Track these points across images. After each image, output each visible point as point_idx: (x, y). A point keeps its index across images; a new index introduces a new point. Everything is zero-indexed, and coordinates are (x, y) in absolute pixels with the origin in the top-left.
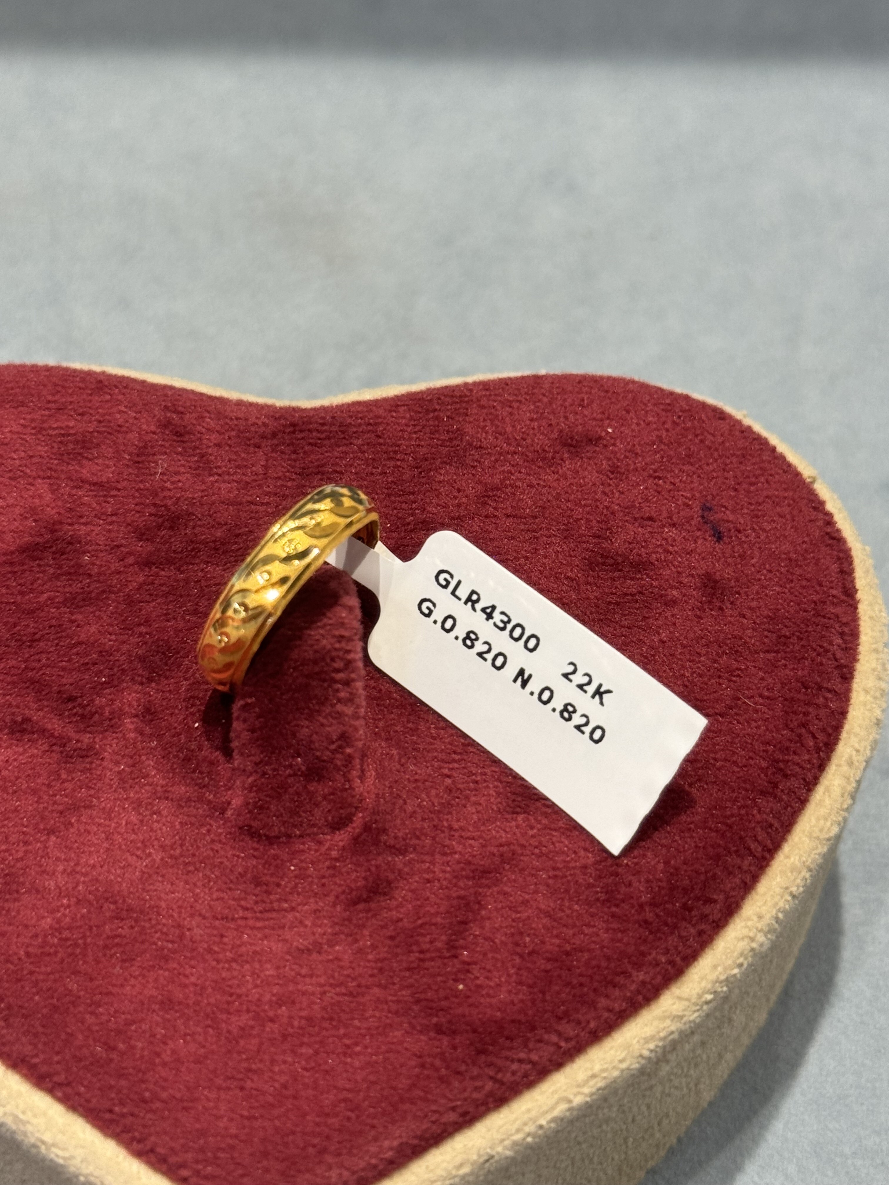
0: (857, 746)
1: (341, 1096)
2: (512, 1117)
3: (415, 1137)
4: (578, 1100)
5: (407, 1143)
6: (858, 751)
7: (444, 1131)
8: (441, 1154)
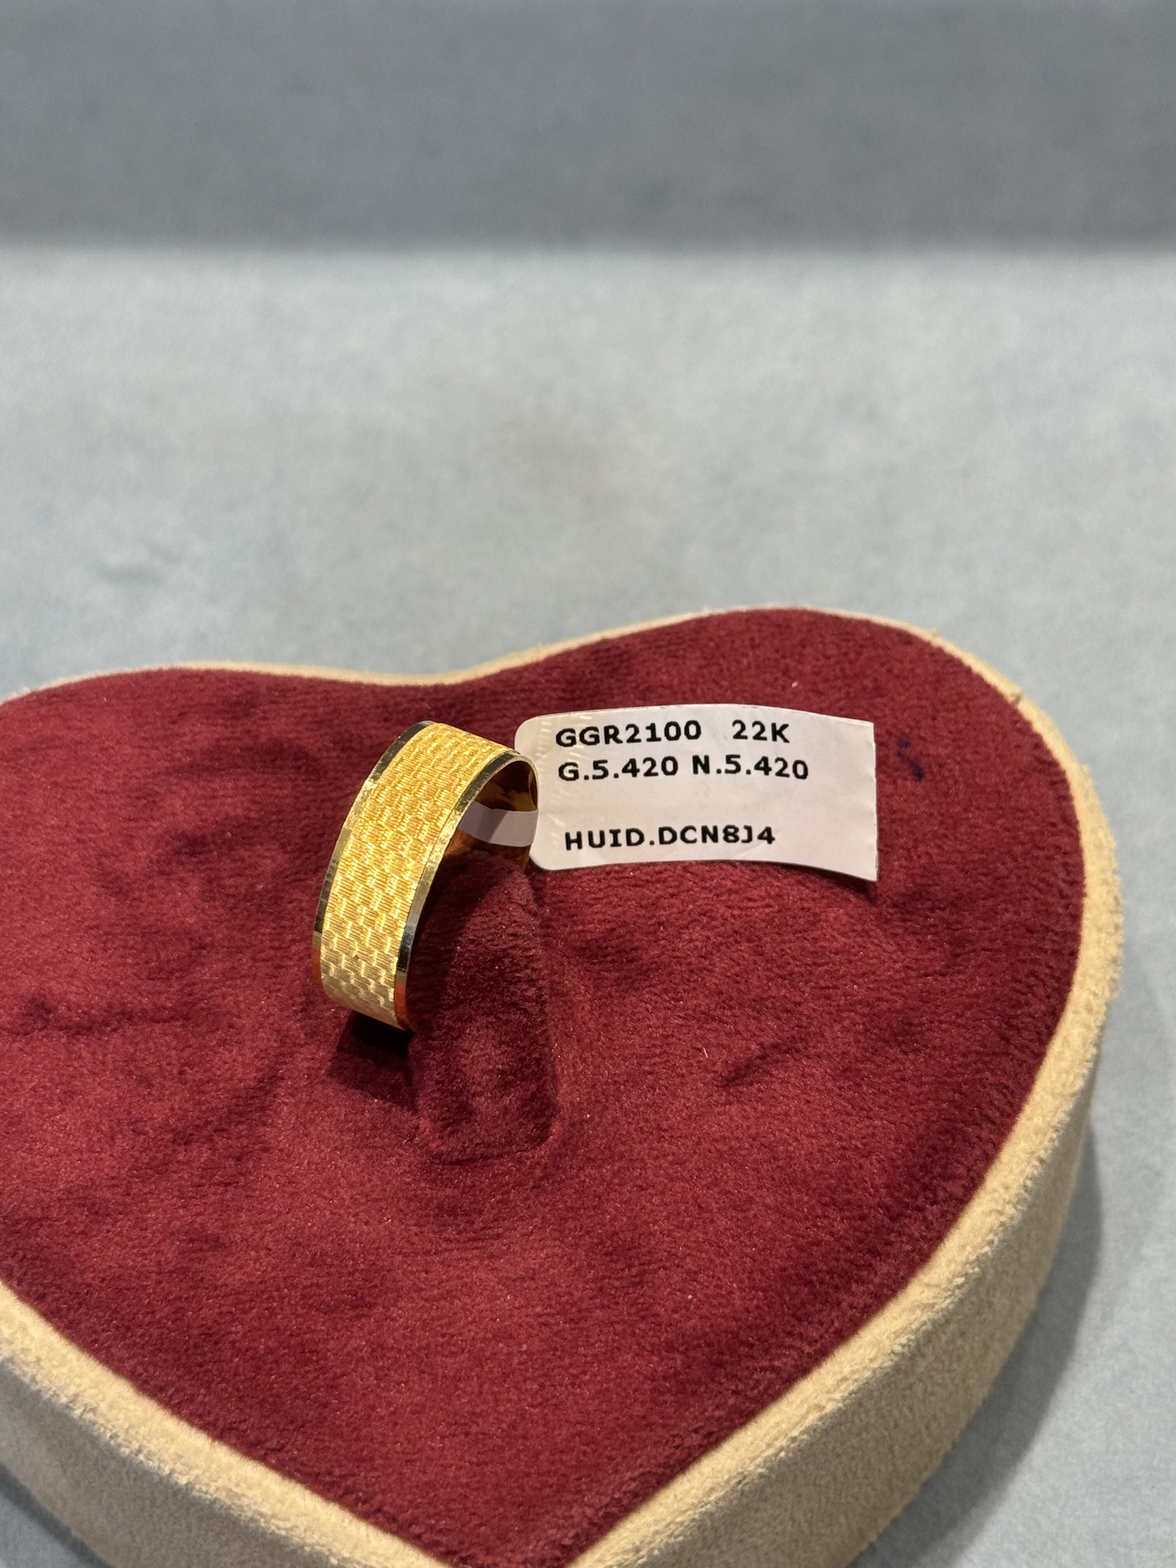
0: (1093, 988)
1: (573, 1430)
2: (760, 1433)
3: (659, 1466)
4: (830, 1407)
5: (649, 1472)
6: (1095, 994)
7: (690, 1455)
8: (689, 1481)
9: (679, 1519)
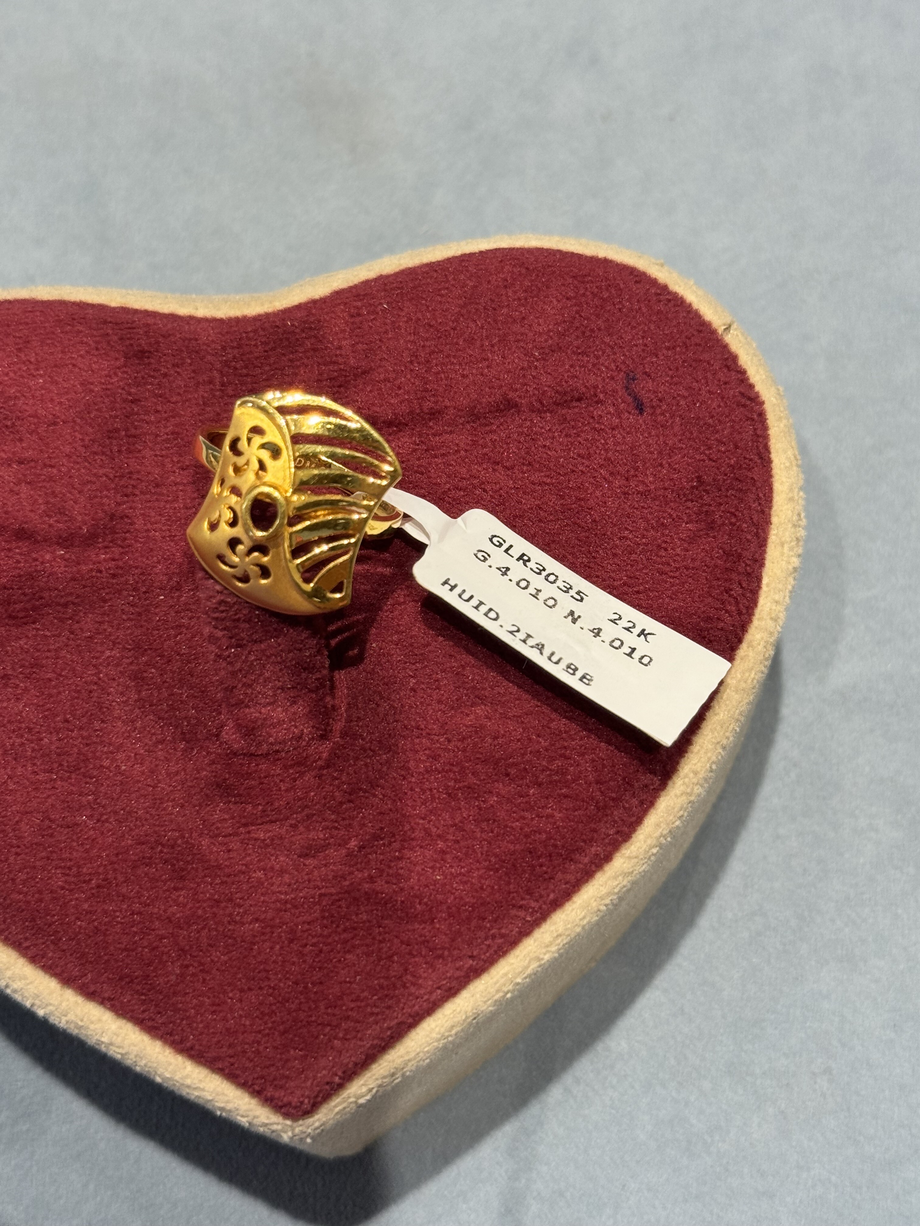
0: (777, 597)
2: (491, 981)
4: (547, 957)
6: (777, 602)
8: (434, 1020)
9: (426, 1049)
